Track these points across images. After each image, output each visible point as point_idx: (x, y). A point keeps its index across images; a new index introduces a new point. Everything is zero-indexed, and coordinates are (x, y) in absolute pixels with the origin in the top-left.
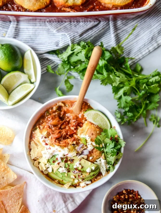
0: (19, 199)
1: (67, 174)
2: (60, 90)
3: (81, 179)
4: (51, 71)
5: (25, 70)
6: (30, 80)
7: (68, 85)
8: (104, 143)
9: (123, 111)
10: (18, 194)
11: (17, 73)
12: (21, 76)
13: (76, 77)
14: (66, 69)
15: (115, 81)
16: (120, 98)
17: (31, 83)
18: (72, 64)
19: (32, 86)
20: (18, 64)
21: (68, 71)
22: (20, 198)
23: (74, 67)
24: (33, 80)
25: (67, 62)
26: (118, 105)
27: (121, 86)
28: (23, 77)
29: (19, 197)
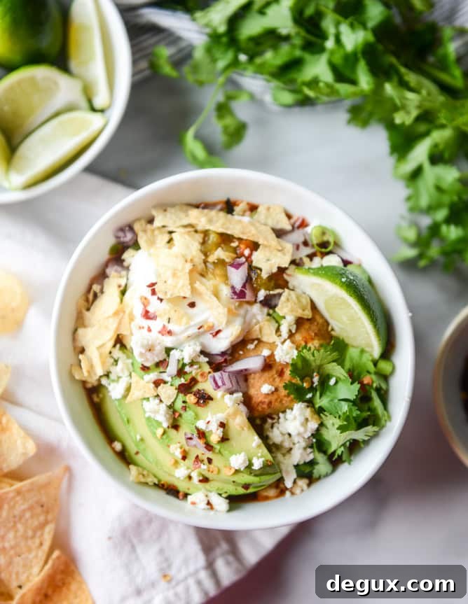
0: (42, 526)
1: (164, 433)
2: (198, 137)
3: (201, 474)
4: (167, 70)
5: (73, 65)
6: (90, 101)
7: (228, 121)
8: (318, 373)
9: (426, 221)
10: (39, 510)
11: (42, 73)
12: (56, 83)
13: (258, 96)
14: (221, 64)
15: (403, 107)
16: (417, 173)
17: (93, 109)
18: (243, 45)
19: (96, 121)
20: (48, 42)
21: (230, 73)
22: (46, 523)
23: (251, 58)
24: (99, 102)
25: (224, 40)
26: (409, 199)
27: (422, 128)
28: (64, 88)
29: (42, 518)
